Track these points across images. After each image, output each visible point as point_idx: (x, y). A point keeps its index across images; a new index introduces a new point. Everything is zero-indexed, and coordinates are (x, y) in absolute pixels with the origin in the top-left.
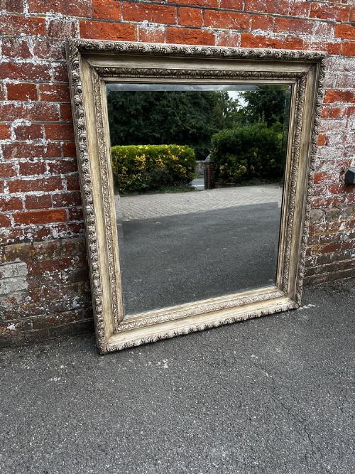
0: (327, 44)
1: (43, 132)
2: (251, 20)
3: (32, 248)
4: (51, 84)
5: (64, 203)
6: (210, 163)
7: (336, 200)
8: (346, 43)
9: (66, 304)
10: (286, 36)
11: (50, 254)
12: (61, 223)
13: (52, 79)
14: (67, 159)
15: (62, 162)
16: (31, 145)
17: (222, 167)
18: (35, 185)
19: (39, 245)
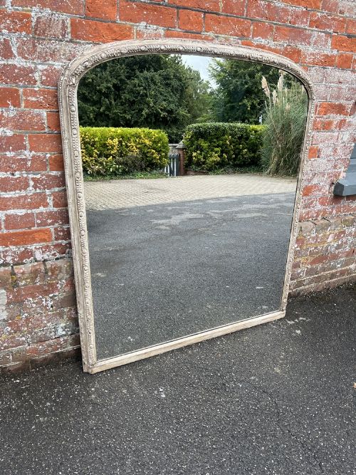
0: (324, 55)
1: (27, 143)
2: (252, 27)
3: (13, 274)
4: (37, 89)
5: (49, 221)
6: (183, 149)
7: (325, 212)
8: (342, 55)
9: (51, 332)
10: (285, 45)
11: (33, 279)
12: (45, 244)
13: (38, 83)
14: (54, 173)
15: (48, 176)
16: (12, 158)
17: (194, 154)
18: (16, 203)
19: (19, 270)
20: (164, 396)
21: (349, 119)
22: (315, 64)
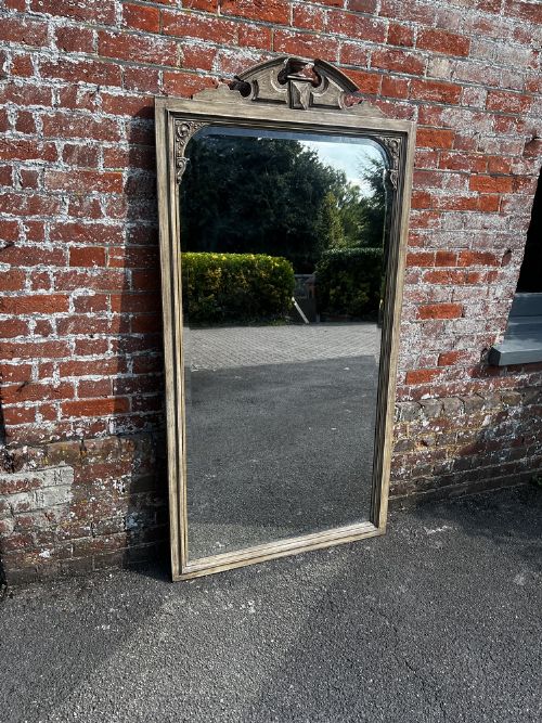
0: (460, 199)
1: (109, 303)
3: (83, 448)
4: (123, 247)
5: (127, 389)
6: (316, 284)
7: (477, 386)
8: (485, 197)
9: (120, 523)
11: (105, 456)
12: (120, 415)
13: (125, 241)
14: (135, 335)
15: (130, 338)
16: (92, 319)
17: (332, 292)
18: (93, 368)
19: (91, 443)
20: (253, 611)
21: (500, 270)
22: (448, 208)
